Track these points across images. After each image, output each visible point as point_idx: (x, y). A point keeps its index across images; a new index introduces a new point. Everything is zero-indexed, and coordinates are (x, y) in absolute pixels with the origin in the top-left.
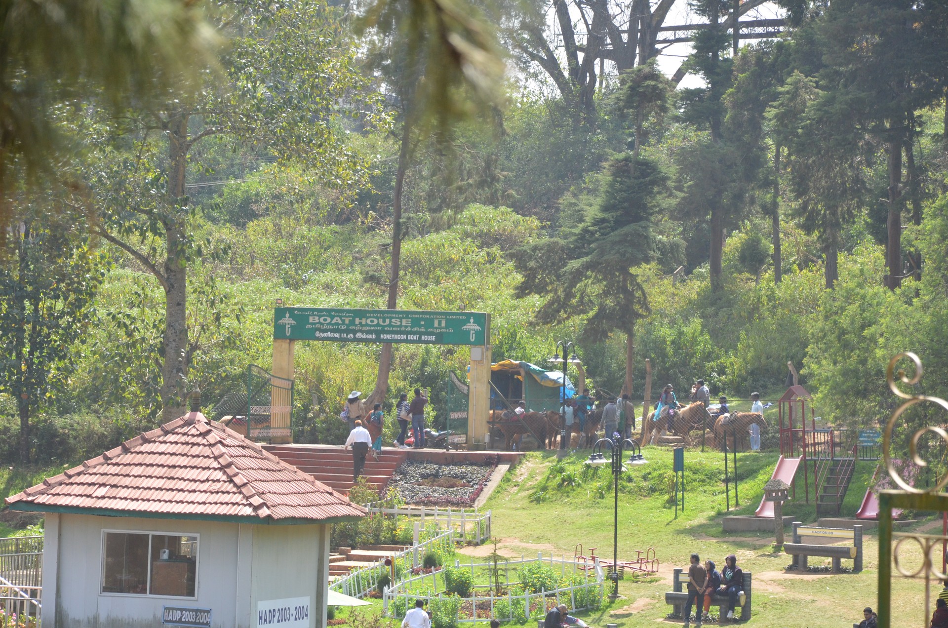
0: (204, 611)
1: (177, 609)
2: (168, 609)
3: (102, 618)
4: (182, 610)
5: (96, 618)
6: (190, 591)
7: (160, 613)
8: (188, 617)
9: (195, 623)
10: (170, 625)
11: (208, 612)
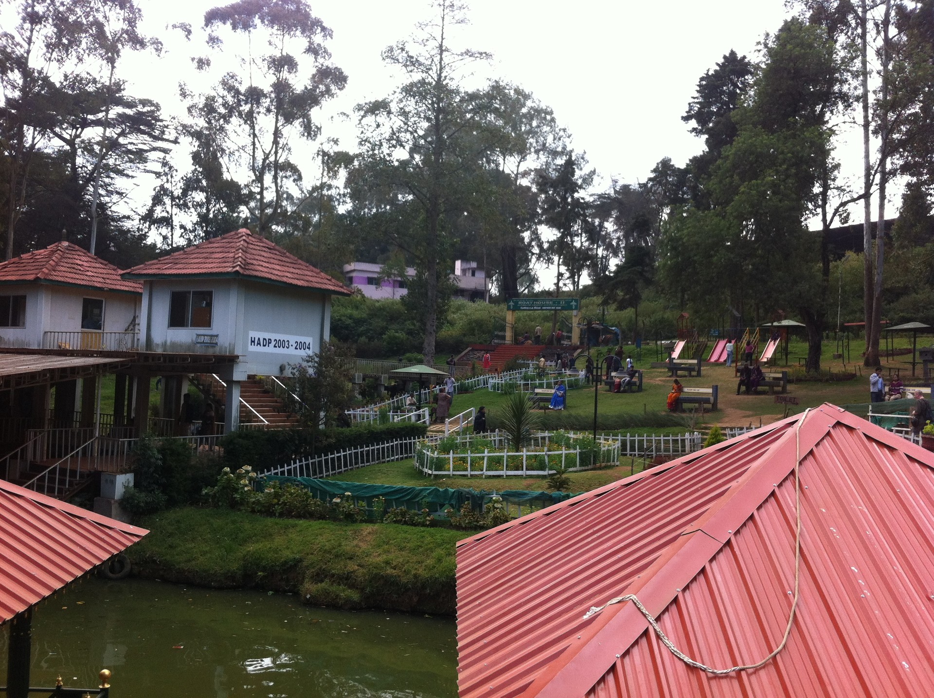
0: (215, 336)
1: (202, 335)
2: (198, 335)
3: (168, 343)
4: (204, 335)
5: (166, 342)
6: (207, 323)
7: (194, 339)
8: (207, 339)
9: (210, 343)
10: (198, 345)
11: (217, 336)
